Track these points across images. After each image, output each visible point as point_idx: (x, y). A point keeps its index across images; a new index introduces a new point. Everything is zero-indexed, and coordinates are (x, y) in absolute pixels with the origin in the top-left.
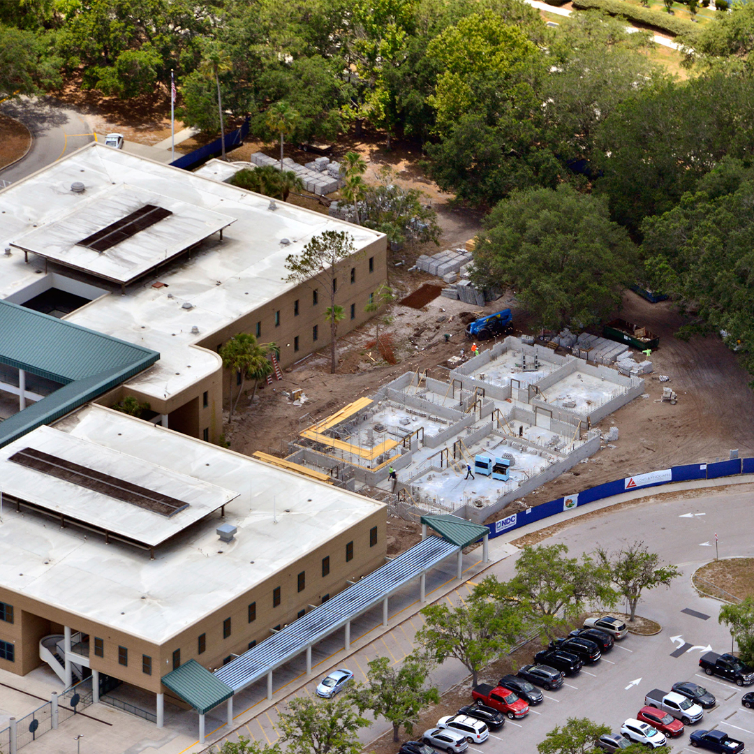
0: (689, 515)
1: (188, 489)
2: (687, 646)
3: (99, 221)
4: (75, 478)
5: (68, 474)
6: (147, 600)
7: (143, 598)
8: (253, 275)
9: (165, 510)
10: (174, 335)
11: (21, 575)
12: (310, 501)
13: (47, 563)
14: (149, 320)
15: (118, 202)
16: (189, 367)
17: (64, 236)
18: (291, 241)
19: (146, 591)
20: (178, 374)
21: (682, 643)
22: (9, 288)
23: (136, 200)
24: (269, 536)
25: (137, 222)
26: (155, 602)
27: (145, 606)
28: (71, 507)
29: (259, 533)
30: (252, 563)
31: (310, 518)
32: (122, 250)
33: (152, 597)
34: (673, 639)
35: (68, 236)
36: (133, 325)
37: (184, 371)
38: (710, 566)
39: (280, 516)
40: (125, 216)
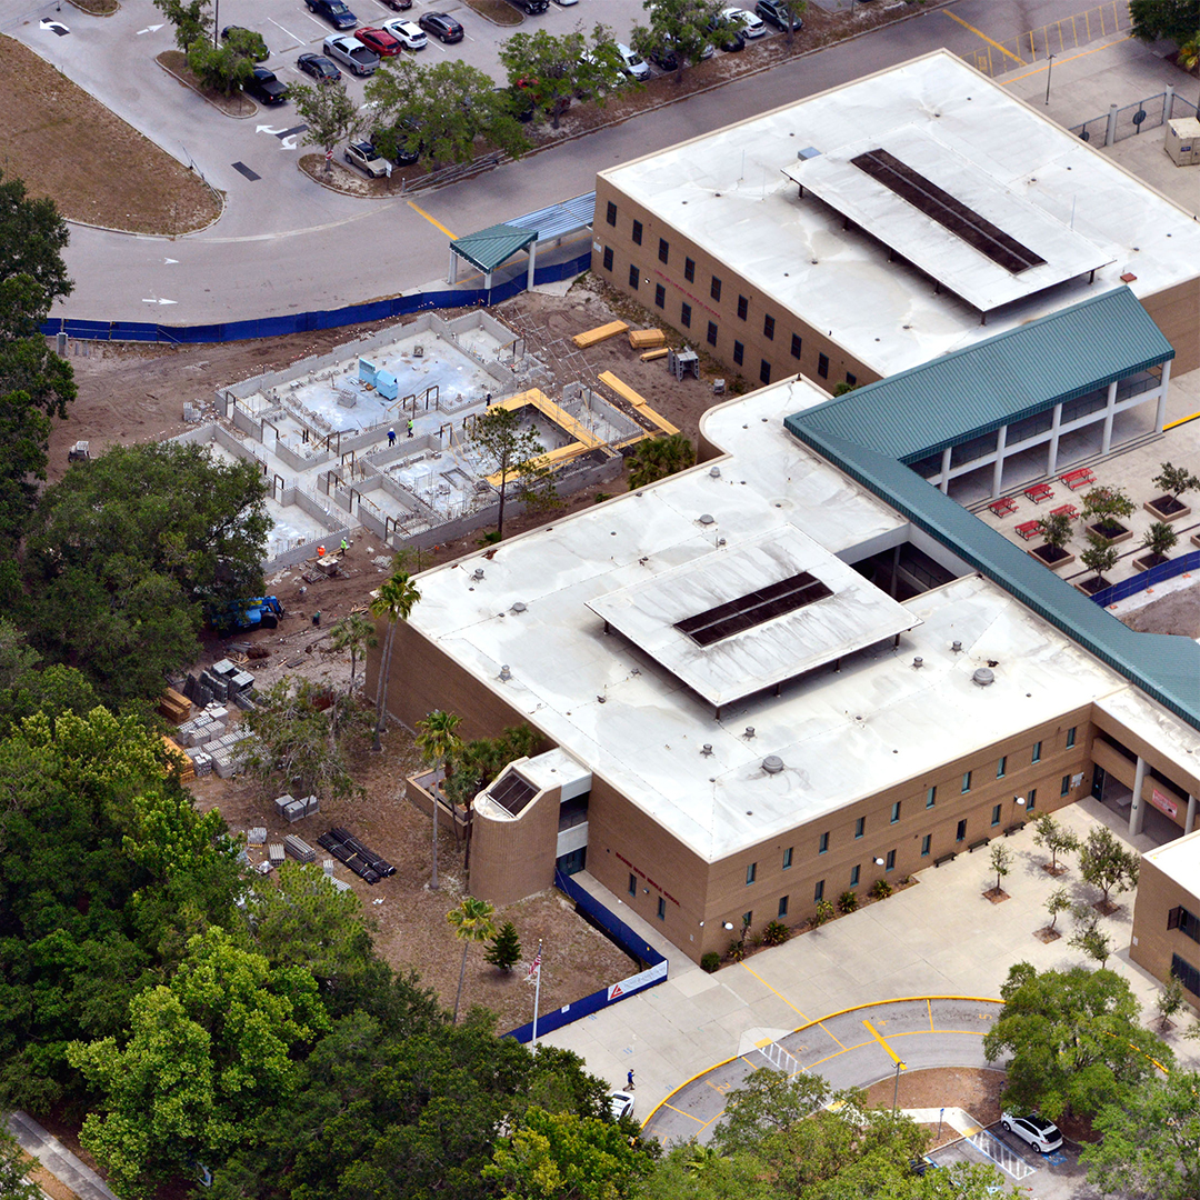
0: (164, 302)
1: (842, 188)
2: (281, 136)
3: (782, 635)
4: (975, 219)
5: (981, 225)
6: (934, 111)
7: (937, 116)
8: (588, 564)
9: (883, 155)
10: (743, 483)
11: (1069, 169)
12: (684, 203)
13: (1034, 180)
14: (766, 516)
15: (741, 667)
16: (745, 427)
17: (843, 618)
18: (507, 615)
19: (931, 123)
20: (765, 420)
21: (285, 141)
22: (936, 608)
23: (713, 666)
24: (757, 164)
25: (733, 613)
26: (926, 108)
27: (939, 105)
28: (991, 189)
29: (767, 169)
30: (792, 135)
31: (695, 180)
32: (772, 576)
33: (926, 114)
34: (294, 146)
35: (838, 616)
36: (790, 512)
37: (754, 422)
38: (186, 229)
39: (731, 190)
40: (741, 635)
